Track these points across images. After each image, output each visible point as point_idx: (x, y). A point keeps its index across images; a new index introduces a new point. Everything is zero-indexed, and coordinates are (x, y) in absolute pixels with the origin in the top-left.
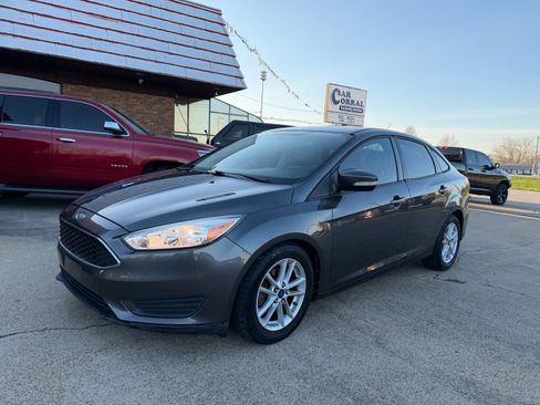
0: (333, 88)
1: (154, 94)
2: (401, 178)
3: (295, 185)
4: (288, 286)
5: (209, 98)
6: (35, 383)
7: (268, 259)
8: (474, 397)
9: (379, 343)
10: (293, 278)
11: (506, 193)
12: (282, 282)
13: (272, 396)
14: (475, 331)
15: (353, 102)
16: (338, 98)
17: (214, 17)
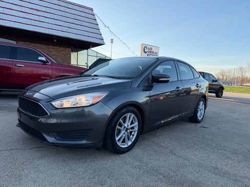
0: (144, 46)
1: (61, 47)
2: (179, 79)
3: (132, 80)
4: (130, 127)
5: (87, 49)
6: (7, 173)
7: (120, 113)
8: (219, 174)
9: (172, 152)
10: (132, 123)
11: (222, 92)
12: (127, 124)
13: (124, 176)
14: (215, 147)
15: (153, 52)
16: (146, 50)
17: (90, 12)
